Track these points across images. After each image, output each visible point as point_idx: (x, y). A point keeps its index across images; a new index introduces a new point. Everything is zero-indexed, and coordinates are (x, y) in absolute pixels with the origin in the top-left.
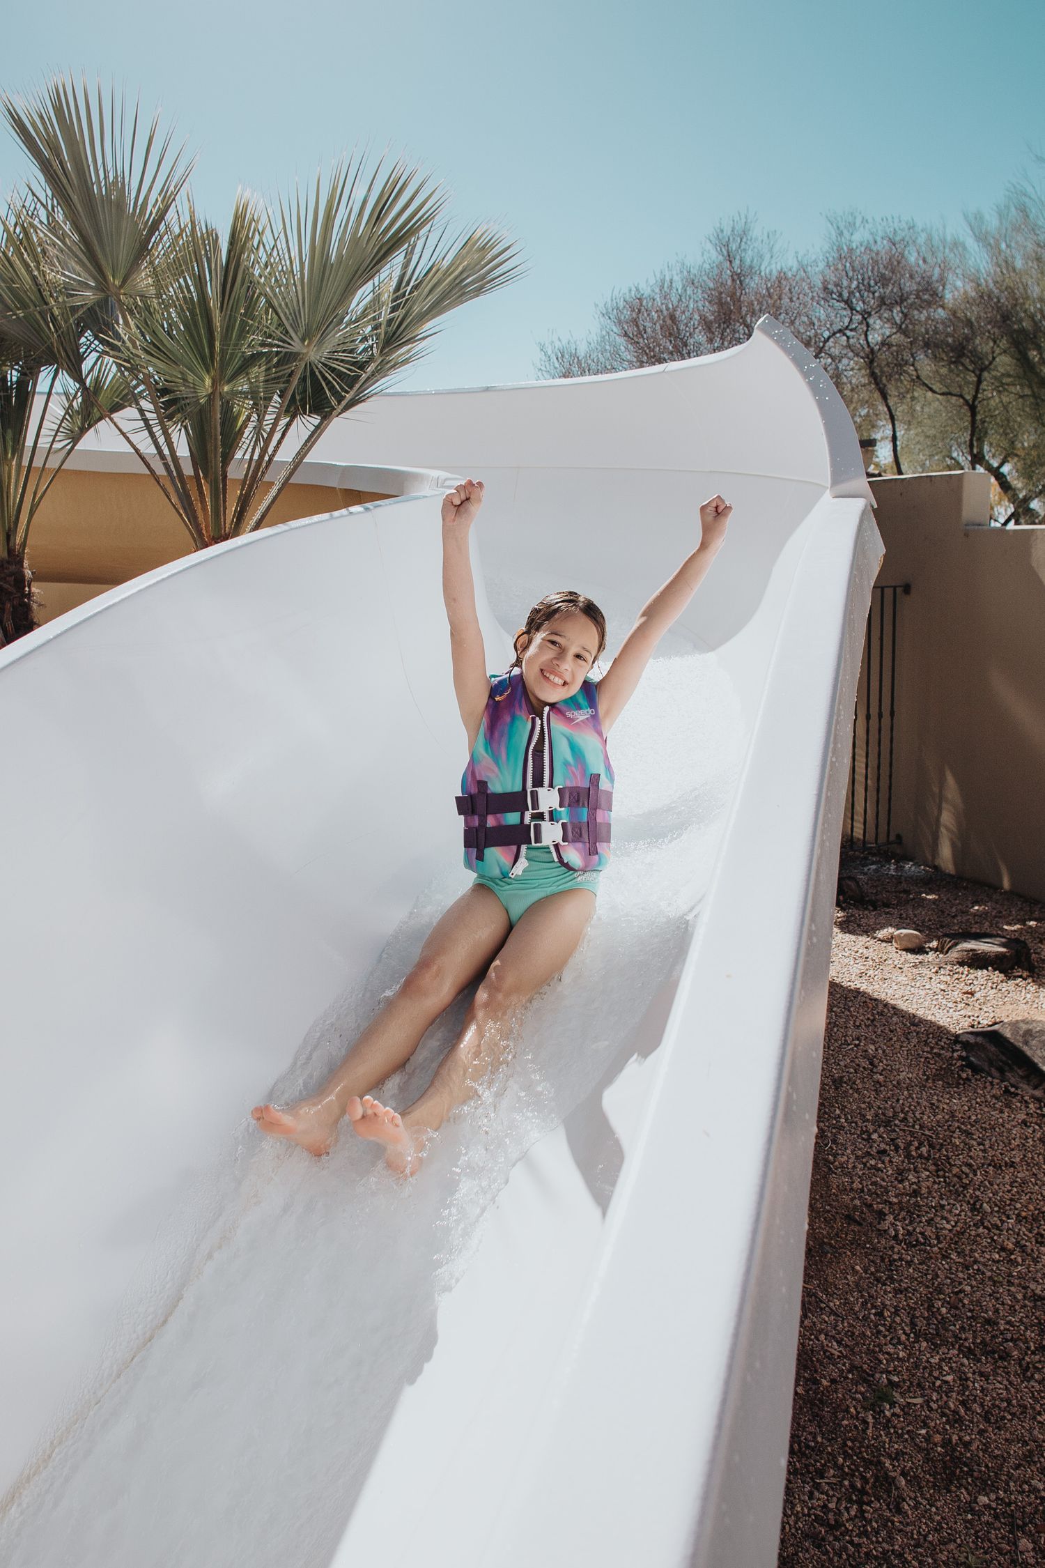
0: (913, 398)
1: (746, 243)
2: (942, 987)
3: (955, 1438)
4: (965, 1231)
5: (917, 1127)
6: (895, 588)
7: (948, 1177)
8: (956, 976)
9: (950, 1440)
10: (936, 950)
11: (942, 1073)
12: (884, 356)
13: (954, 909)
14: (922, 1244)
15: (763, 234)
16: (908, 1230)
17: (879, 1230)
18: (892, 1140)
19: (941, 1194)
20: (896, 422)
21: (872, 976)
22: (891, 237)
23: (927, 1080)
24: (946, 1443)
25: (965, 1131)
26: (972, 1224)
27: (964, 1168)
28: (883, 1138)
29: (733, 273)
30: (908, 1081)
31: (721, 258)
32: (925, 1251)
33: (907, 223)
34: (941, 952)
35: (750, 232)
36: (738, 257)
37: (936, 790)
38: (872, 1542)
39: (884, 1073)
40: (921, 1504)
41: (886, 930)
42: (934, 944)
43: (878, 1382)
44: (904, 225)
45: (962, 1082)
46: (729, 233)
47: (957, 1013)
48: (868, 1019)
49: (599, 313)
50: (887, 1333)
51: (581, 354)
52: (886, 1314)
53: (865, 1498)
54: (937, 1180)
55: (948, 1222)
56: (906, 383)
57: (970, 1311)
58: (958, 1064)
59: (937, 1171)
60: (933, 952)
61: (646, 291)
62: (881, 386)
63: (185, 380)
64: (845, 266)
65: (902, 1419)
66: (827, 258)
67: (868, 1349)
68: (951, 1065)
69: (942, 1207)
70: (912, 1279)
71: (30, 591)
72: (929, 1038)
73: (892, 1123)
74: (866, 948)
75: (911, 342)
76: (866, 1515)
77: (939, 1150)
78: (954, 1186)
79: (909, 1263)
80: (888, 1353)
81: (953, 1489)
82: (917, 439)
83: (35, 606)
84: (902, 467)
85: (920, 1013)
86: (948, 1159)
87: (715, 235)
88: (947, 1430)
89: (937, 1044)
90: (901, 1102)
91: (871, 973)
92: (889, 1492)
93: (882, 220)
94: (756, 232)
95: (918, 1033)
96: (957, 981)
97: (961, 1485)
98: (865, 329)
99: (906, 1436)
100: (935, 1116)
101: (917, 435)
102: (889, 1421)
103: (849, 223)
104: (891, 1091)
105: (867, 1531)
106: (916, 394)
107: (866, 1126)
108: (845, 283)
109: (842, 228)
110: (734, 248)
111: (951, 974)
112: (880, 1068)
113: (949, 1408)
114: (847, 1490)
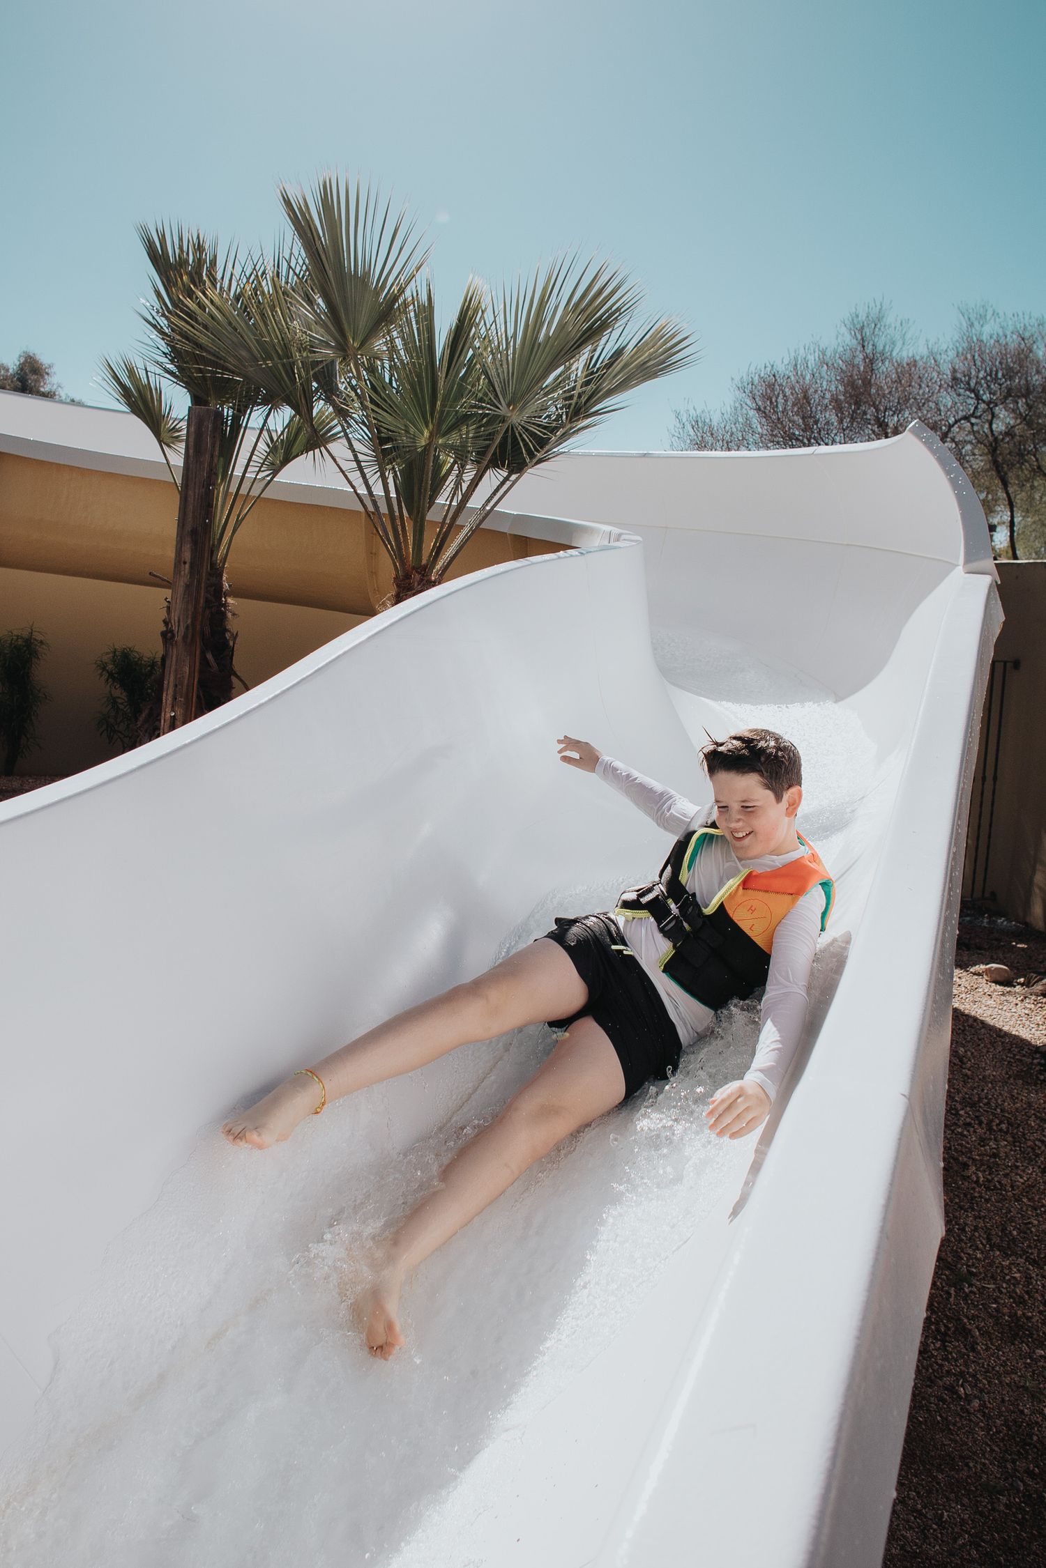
0: (1032, 487)
1: (880, 329)
2: (1027, 1012)
3: (1020, 1313)
4: (1035, 1185)
5: (999, 1110)
6: (1005, 663)
7: (1024, 1148)
8: (1040, 1005)
9: (1016, 1314)
10: (1022, 985)
11: (1023, 1074)
12: (1006, 446)
13: (1041, 956)
14: (998, 1189)
15: (896, 320)
16: (988, 1179)
17: (962, 1175)
18: (976, 1117)
19: (1017, 1159)
20: (1015, 509)
21: (964, 998)
22: (1021, 332)
23: (1009, 1078)
24: (1013, 1315)
25: (1040, 1117)
26: (1041, 1181)
27: (1037, 1143)
28: (969, 1114)
29: (866, 357)
30: (992, 1077)
31: (855, 342)
32: (1001, 1194)
33: (1037, 320)
34: (1028, 986)
35: (884, 319)
36: (871, 343)
37: (1032, 853)
38: (953, 1365)
39: (971, 1068)
40: (991, 1348)
41: (978, 966)
42: (1022, 980)
43: (959, 1270)
44: (1033, 321)
45: (1039, 1082)
46: (864, 318)
47: (1039, 1032)
48: (959, 1029)
49: (734, 386)
50: (968, 1242)
51: (715, 423)
52: (967, 1229)
53: (947, 1338)
54: (1013, 1148)
55: (1021, 1178)
56: (1026, 472)
57: (1036, 1236)
58: (1037, 1068)
59: (1014, 1142)
60: (1019, 986)
61: (781, 368)
62: (1002, 474)
63: (407, 431)
64: (974, 356)
65: (977, 1296)
66: (957, 347)
67: (952, 1250)
68: (1031, 1069)
69: (1017, 1167)
70: (989, 1211)
71: (226, 601)
72: (1012, 1047)
73: (977, 1105)
74: (959, 978)
75: (1034, 434)
76: (948, 1348)
77: (1017, 1128)
78: (1028, 1154)
79: (987, 1201)
80: (969, 1254)
81: (1017, 1343)
82: (1034, 527)
83: (229, 615)
84: (1018, 552)
85: (1006, 1028)
86: (1024, 1135)
87: (850, 319)
88: (1013, 1307)
89: (1019, 1052)
90: (985, 1091)
91: (963, 995)
92: (966, 1339)
93: (1014, 315)
94: (889, 319)
95: (1003, 1043)
96: (1040, 1009)
97: (1023, 1342)
98: (990, 417)
99: (981, 1307)
100: (1014, 1104)
101: (1034, 522)
102: (967, 1295)
103: (981, 315)
104: (977, 1082)
105: (948, 1358)
106: (1036, 484)
107: (955, 1105)
108: (973, 373)
109: (973, 319)
110: (868, 334)
111: (1035, 1003)
112: (968, 1065)
113: (1016, 1293)
114: (933, 1332)
